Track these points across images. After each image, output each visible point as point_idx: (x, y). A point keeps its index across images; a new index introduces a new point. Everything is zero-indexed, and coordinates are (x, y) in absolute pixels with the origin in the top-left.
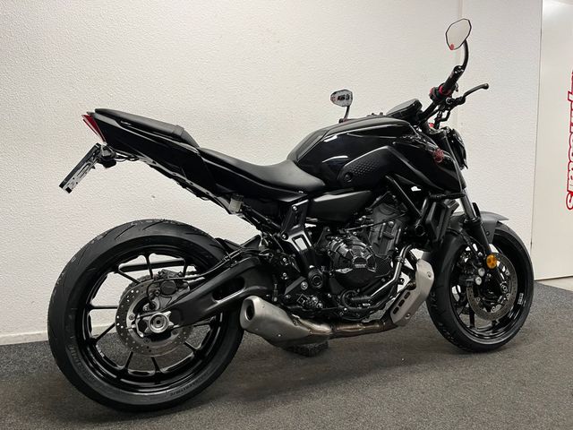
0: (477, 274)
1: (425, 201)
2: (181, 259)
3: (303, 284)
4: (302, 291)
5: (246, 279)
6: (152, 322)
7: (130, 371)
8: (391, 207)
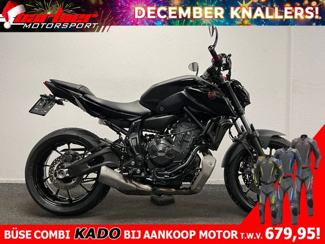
0: (253, 167)
1: (209, 121)
2: (83, 147)
3: (133, 162)
4: (131, 166)
5: (105, 158)
6: (59, 173)
7: (59, 196)
8: (188, 124)
